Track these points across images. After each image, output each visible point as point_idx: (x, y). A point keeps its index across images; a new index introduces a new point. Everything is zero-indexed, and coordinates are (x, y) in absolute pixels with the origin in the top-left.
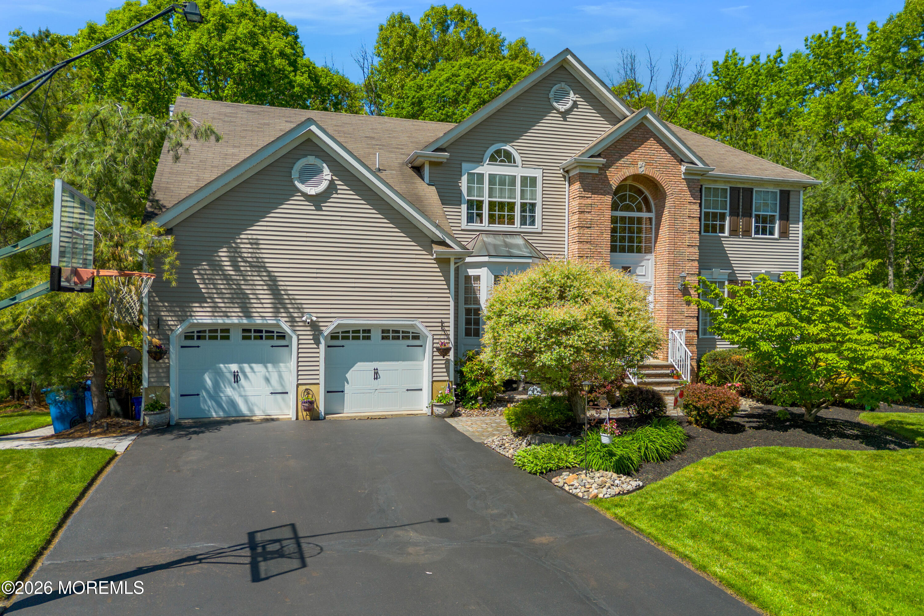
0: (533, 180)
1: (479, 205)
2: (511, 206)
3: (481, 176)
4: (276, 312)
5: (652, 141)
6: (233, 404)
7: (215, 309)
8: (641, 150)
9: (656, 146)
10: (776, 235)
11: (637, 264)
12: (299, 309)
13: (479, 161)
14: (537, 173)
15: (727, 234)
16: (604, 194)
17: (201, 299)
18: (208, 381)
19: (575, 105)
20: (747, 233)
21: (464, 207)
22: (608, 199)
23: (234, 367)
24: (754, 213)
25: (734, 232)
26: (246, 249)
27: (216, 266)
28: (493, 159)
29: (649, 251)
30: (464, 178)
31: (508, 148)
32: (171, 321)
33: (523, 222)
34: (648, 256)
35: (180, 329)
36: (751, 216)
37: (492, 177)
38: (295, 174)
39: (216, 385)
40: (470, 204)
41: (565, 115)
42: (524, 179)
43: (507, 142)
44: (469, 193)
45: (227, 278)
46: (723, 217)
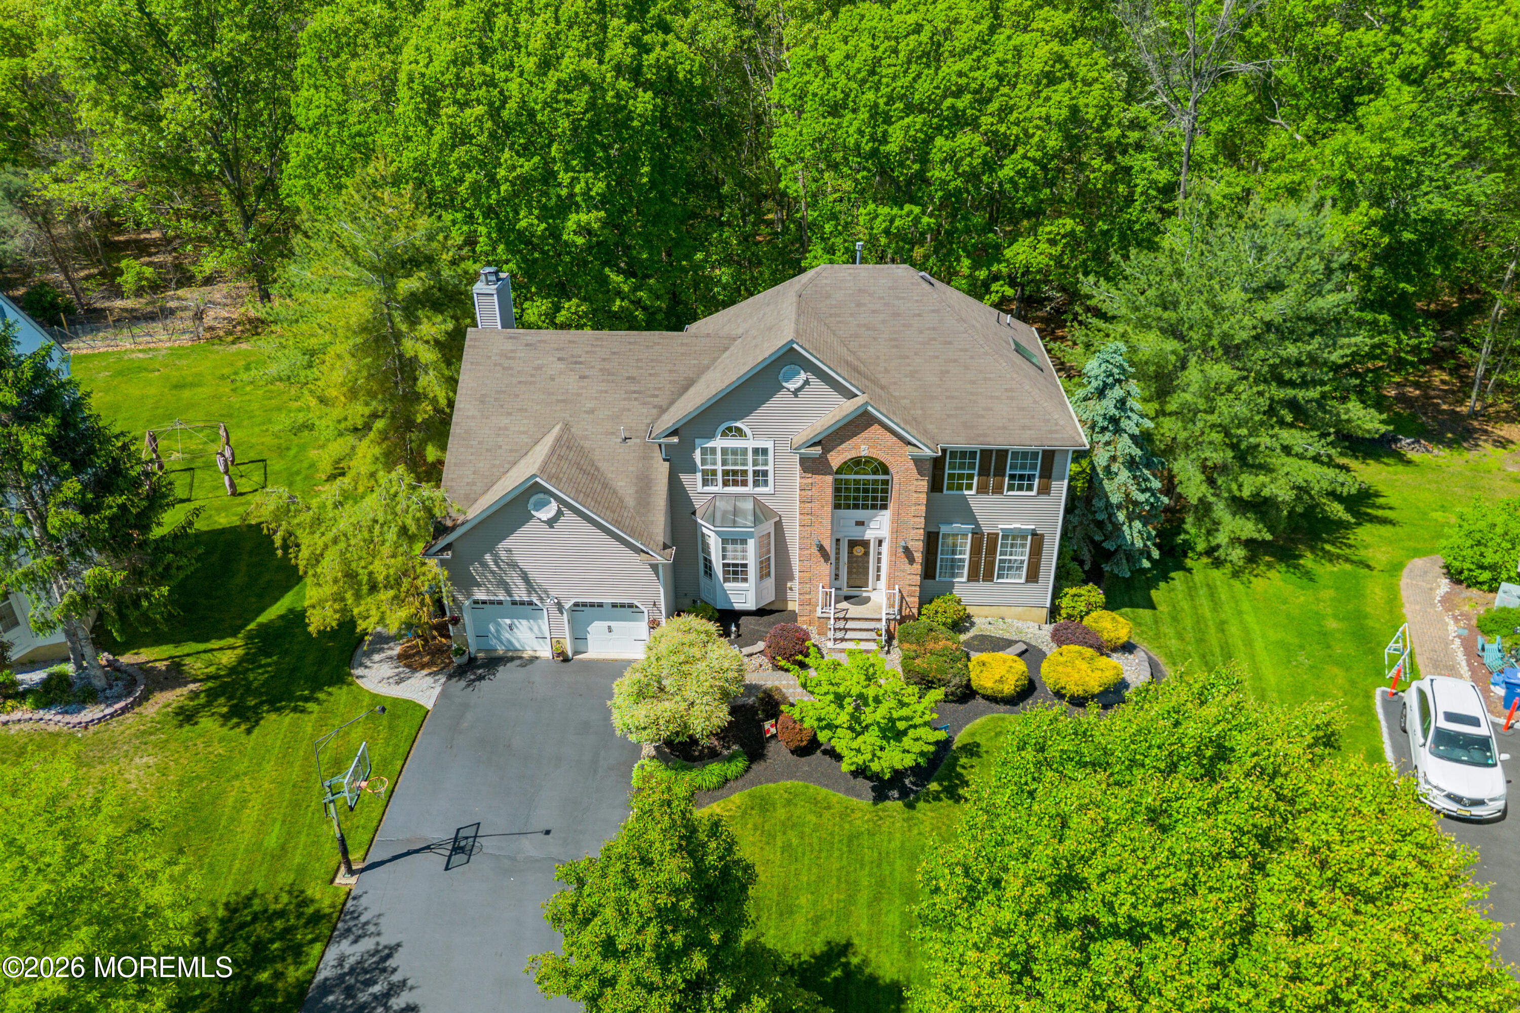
0: (765, 451)
1: (714, 473)
2: (745, 473)
3: (713, 451)
4: (529, 593)
5: (876, 426)
6: (510, 642)
7: (488, 590)
8: (863, 435)
9: (881, 431)
10: (1034, 493)
11: (870, 519)
12: (546, 592)
13: (712, 436)
14: (769, 445)
15: (973, 492)
16: (825, 474)
17: (478, 585)
18: (492, 629)
19: (807, 382)
20: (998, 490)
21: (699, 475)
22: (829, 479)
23: (508, 621)
24: (1008, 472)
25: (983, 489)
26: (503, 555)
27: (484, 565)
28: (724, 434)
29: (884, 507)
30: (698, 452)
31: (738, 424)
32: (460, 598)
33: (756, 484)
34: (884, 512)
35: (467, 603)
36: (1004, 475)
37: (724, 451)
38: (530, 506)
39: (498, 631)
40: (705, 473)
41: (796, 393)
42: (756, 451)
43: (736, 420)
44: (704, 462)
45: (493, 572)
46: (971, 477)
